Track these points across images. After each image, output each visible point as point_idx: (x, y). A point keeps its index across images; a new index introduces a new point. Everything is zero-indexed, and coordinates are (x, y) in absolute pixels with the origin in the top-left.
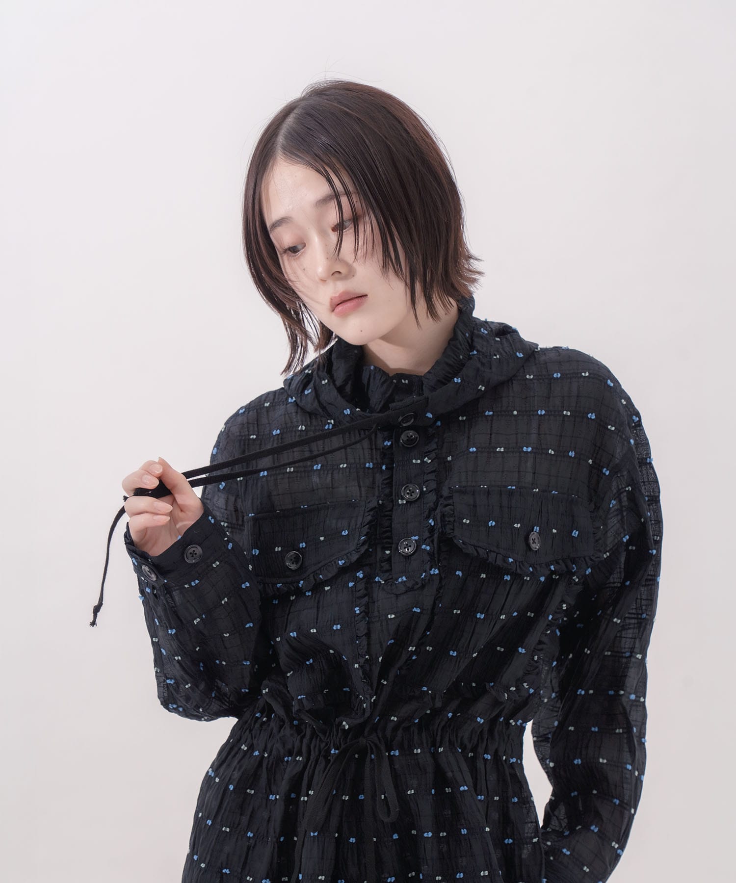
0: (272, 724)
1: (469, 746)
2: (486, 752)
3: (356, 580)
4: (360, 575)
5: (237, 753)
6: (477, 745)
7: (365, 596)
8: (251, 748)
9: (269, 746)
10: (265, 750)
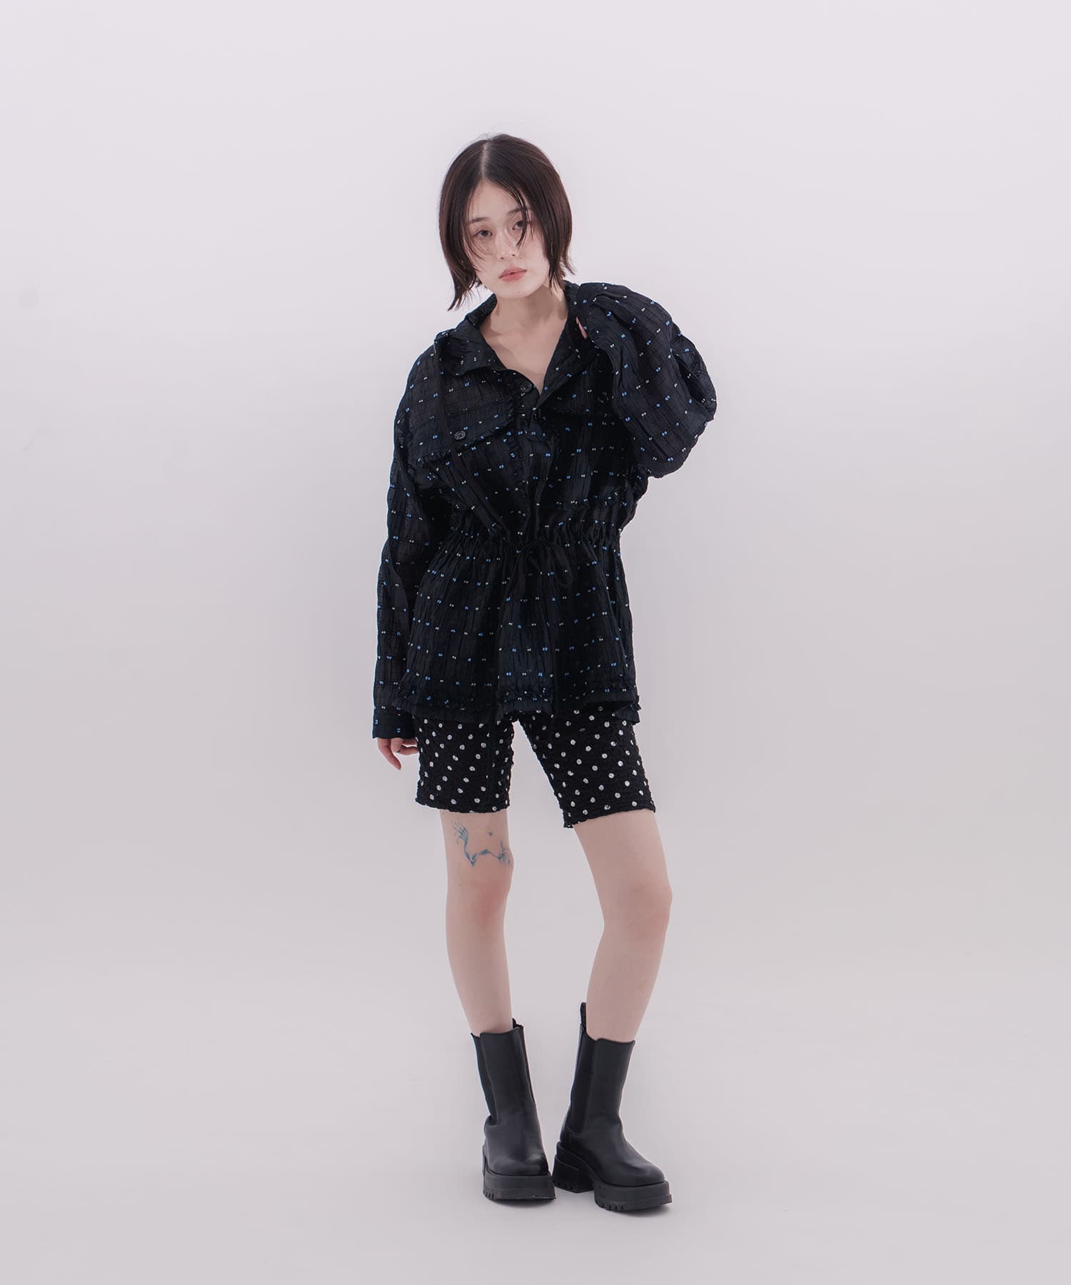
0: (477, 539)
1: (594, 541)
2: (604, 545)
3: (507, 437)
4: (509, 434)
5: (453, 559)
6: (599, 540)
7: (516, 446)
8: (464, 555)
9: (476, 552)
10: (473, 556)
